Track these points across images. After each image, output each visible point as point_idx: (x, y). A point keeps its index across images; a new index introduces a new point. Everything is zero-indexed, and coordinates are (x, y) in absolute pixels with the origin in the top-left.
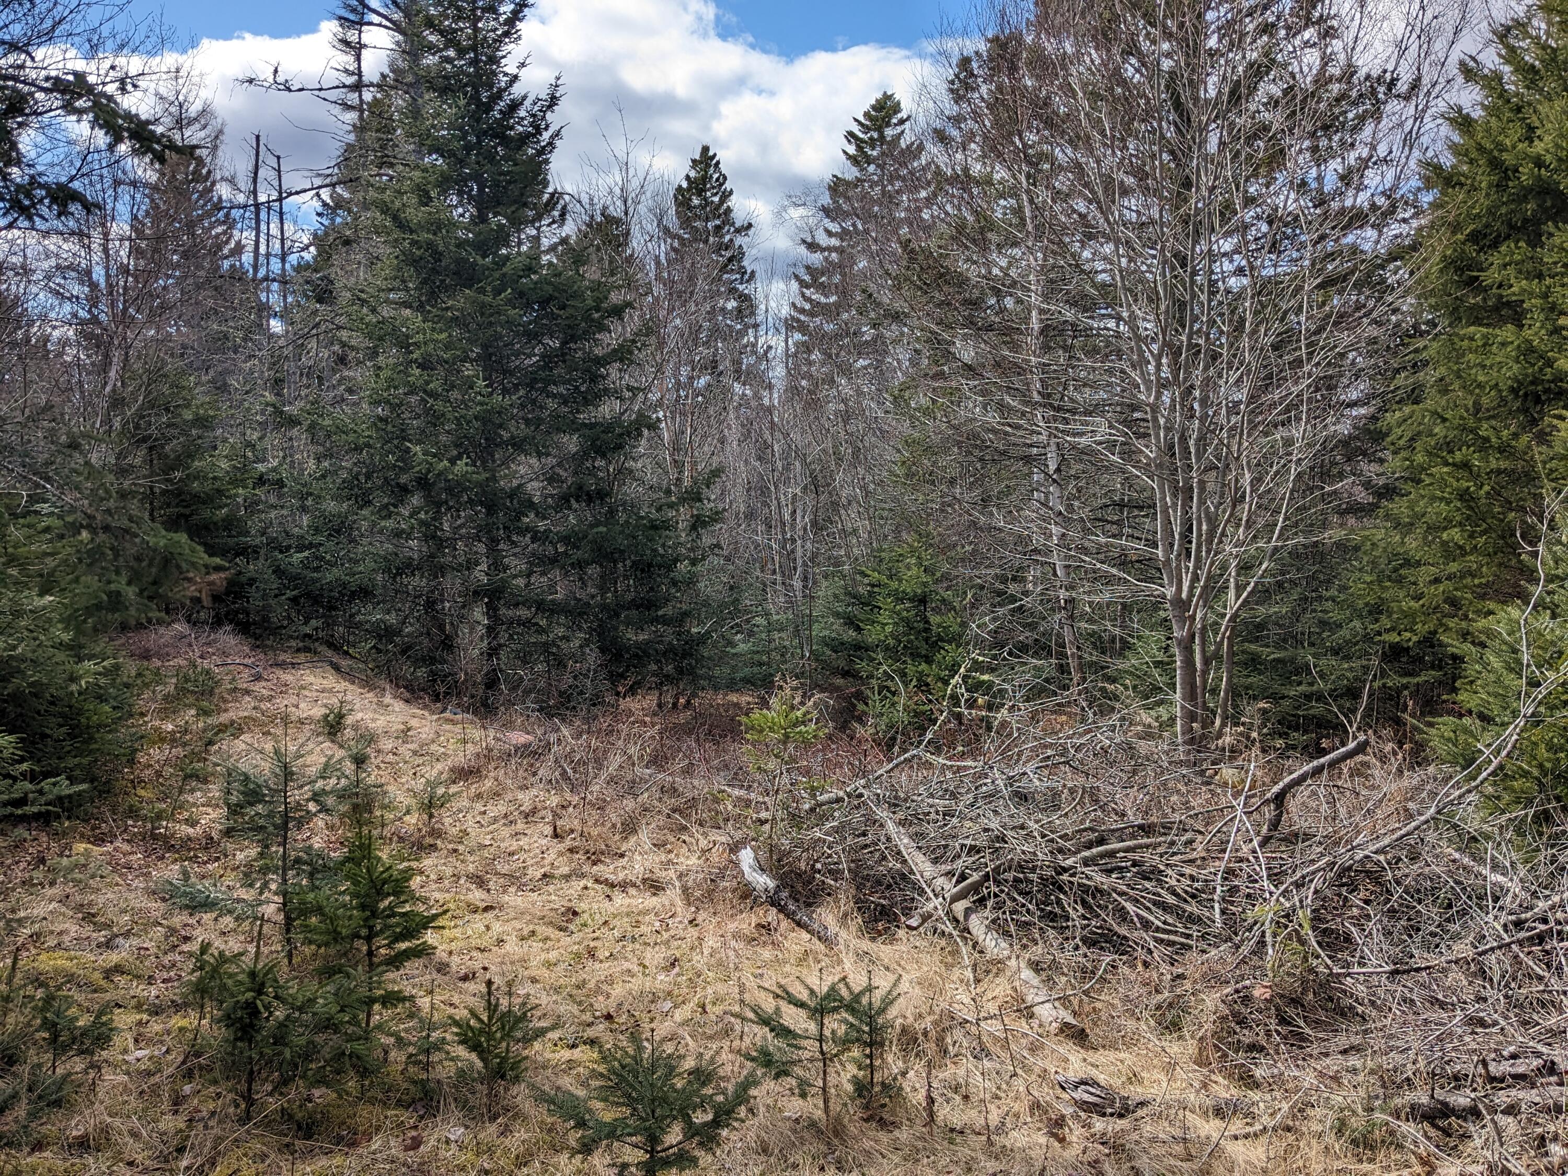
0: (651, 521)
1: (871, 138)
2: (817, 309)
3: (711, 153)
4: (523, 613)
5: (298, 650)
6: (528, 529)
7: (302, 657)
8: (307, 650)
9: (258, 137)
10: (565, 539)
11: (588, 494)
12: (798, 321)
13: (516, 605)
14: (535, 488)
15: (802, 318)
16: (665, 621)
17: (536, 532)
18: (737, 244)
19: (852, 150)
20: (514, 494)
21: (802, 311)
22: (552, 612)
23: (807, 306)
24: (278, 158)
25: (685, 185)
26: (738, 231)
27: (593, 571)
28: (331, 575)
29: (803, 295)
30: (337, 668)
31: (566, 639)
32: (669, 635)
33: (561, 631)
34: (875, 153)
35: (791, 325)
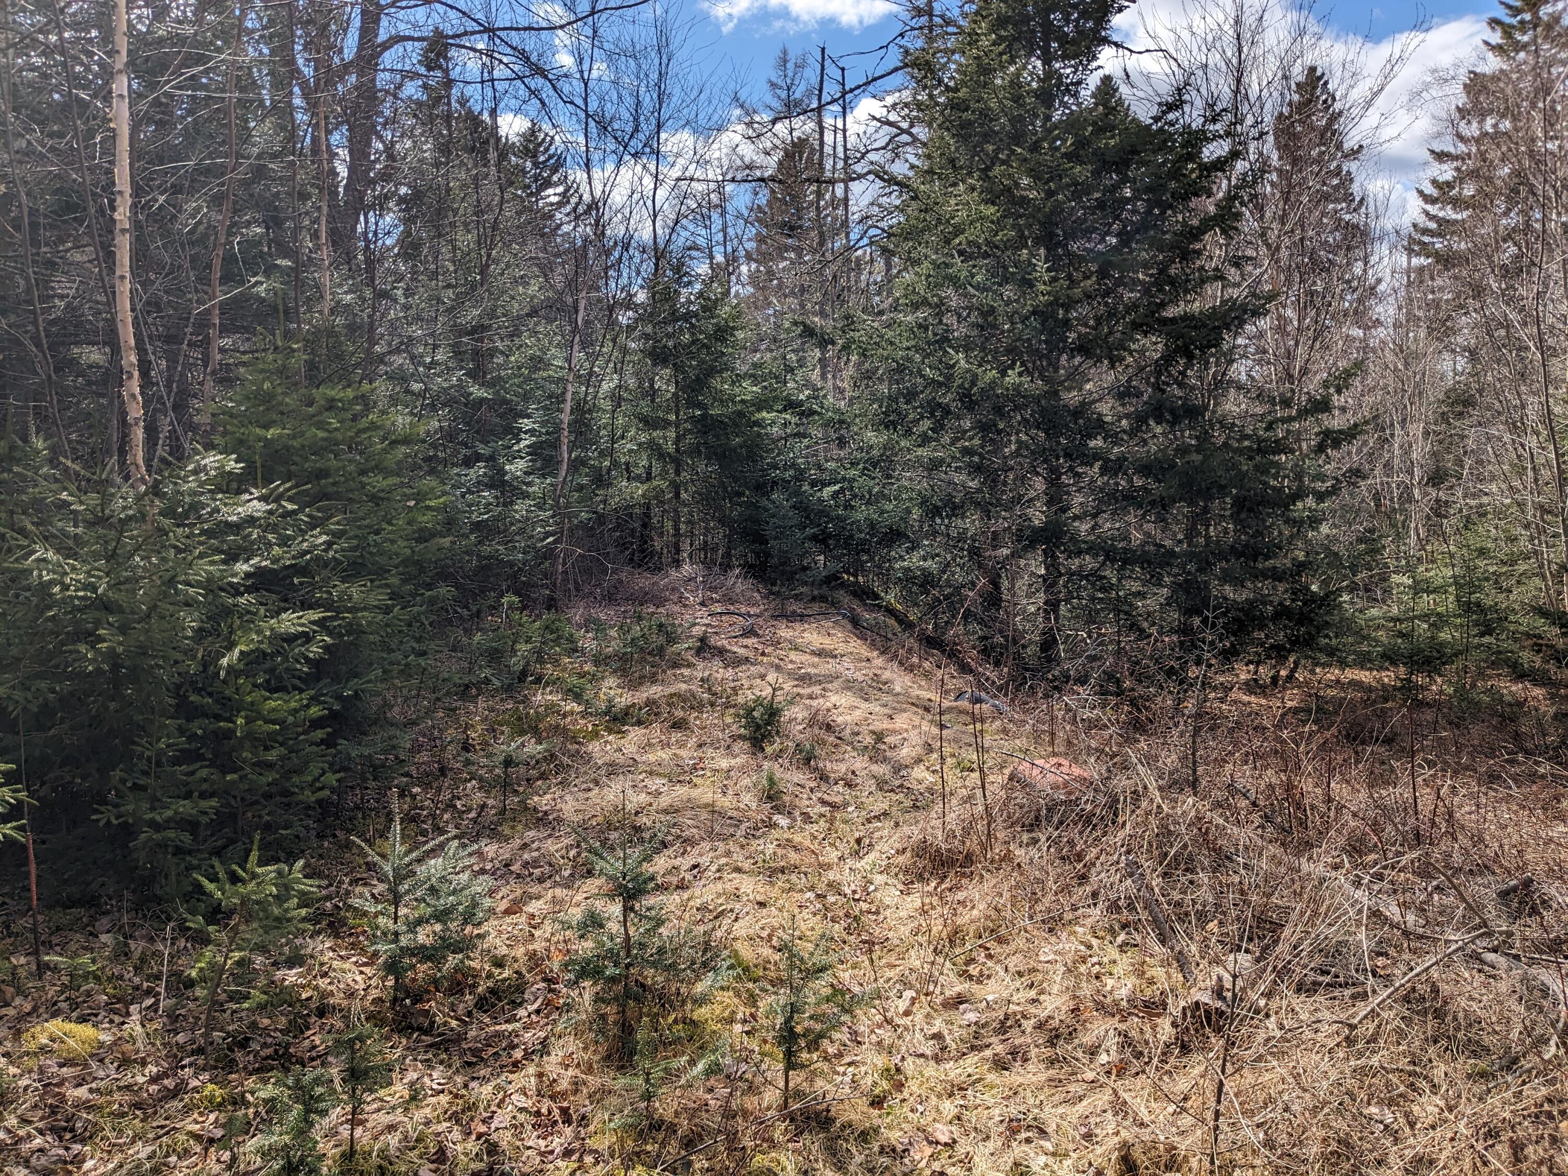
0: (1260, 440)
1: (1522, 22)
2: (1444, 227)
3: (1318, 73)
4: (1089, 562)
5: (814, 599)
6: (1097, 456)
7: (816, 607)
8: (823, 599)
9: (823, 50)
10: (1145, 469)
11: (1172, 412)
12: (1420, 243)
13: (1079, 553)
14: (1106, 409)
15: (1426, 239)
16: (1276, 575)
17: (1107, 461)
18: (1345, 169)
19: (1496, 38)
20: (1079, 411)
21: (1425, 231)
22: (1125, 562)
23: (1433, 225)
24: (843, 69)
25: (1286, 111)
26: (1346, 156)
27: (1181, 509)
28: (862, 513)
29: (1427, 214)
30: (855, 622)
31: (1141, 595)
32: (1281, 592)
33: (1136, 586)
34: (1526, 38)
35: (1414, 246)
